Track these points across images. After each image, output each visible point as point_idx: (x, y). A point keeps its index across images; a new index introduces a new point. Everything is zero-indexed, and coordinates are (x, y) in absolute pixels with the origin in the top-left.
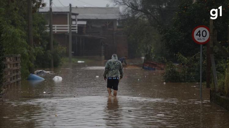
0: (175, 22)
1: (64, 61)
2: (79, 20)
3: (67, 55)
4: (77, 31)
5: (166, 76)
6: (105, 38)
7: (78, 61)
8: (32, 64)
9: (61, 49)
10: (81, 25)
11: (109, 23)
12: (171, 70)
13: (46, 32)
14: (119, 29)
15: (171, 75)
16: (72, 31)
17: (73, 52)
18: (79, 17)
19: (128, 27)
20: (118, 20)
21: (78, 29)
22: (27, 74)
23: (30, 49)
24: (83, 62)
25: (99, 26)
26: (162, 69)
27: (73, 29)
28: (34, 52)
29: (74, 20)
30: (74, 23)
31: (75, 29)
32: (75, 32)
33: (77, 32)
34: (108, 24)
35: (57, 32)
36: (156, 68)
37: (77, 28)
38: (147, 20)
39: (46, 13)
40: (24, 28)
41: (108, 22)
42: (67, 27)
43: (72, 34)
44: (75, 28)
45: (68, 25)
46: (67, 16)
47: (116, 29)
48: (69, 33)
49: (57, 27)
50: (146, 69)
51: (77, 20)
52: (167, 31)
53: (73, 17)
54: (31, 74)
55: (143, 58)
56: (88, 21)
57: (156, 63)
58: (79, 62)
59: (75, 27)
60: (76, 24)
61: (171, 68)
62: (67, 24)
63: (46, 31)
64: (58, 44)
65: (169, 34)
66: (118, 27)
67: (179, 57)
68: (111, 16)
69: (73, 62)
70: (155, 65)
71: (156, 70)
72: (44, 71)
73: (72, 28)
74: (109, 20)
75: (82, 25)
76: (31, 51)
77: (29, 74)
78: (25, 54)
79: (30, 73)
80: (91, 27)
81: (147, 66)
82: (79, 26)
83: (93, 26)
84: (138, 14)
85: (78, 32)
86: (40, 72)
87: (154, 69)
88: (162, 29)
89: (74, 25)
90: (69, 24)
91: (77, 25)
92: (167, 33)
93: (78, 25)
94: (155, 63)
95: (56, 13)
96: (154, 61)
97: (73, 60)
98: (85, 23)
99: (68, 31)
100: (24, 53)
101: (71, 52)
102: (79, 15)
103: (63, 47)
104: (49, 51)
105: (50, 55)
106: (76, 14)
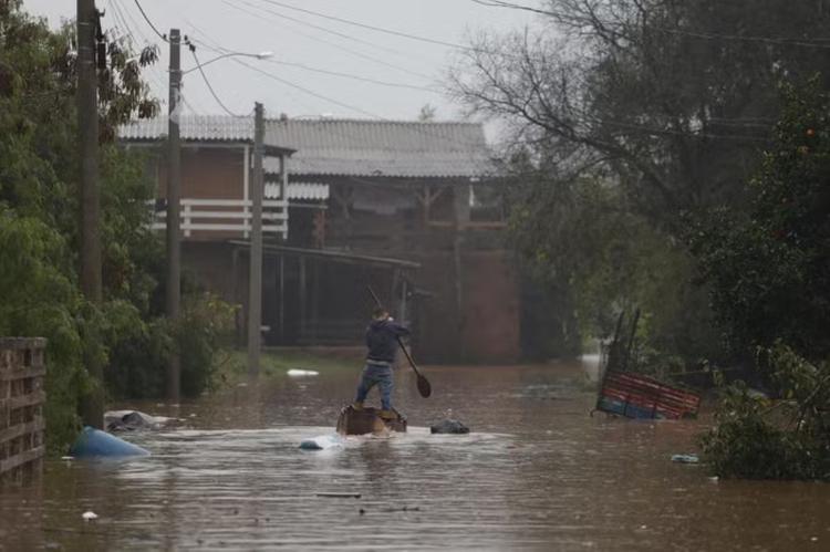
0: (760, 197)
1: (228, 368)
2: (295, 179)
3: (239, 339)
4: (284, 228)
5: (718, 450)
6: (418, 265)
7: (287, 369)
8: (94, 384)
9: (215, 311)
10: (302, 200)
11: (432, 193)
12: (743, 420)
13: (149, 233)
14: (478, 225)
15: (740, 445)
16: (265, 228)
17: (266, 328)
18: (294, 166)
19: (526, 214)
20: (473, 180)
21: (289, 221)
22: (70, 426)
23: (86, 313)
24: (314, 373)
25: (388, 209)
26: (688, 415)
27: (267, 222)
28: (107, 326)
29: (273, 178)
30: (271, 190)
31: (279, 222)
32: (280, 234)
33: (285, 237)
34: (427, 202)
35: (193, 232)
36: (659, 409)
37: (284, 216)
38: (617, 183)
39: (151, 145)
40: (56, 217)
41: (427, 193)
42: (240, 209)
43: (264, 242)
44: (275, 216)
45: (246, 202)
46: (242, 159)
47: (463, 221)
48: (249, 240)
49: (194, 208)
50: (612, 413)
51: (285, 177)
52: (724, 238)
53: (271, 165)
54: (88, 428)
55: (594, 359)
56: (338, 183)
57: (661, 385)
58: (293, 372)
59: (278, 210)
60: (280, 198)
61: (741, 411)
62: (242, 198)
63: (147, 227)
64: (202, 289)
65: (730, 252)
66: (475, 215)
67: (780, 359)
68: (439, 164)
69: (268, 373)
70: (655, 396)
71: (662, 421)
72: (142, 414)
73: (265, 216)
74: (431, 183)
75: (308, 201)
76: (91, 322)
77: (79, 429)
78: (63, 336)
79: (85, 425)
80: (351, 209)
81: (617, 399)
82: (294, 205)
83: (357, 205)
84: (577, 153)
85: (290, 233)
86: (126, 418)
87: (653, 415)
88: (700, 228)
89: (272, 199)
90: (250, 198)
91: (284, 204)
92: (722, 251)
93: (290, 200)
94: (657, 387)
95: (196, 145)
96: (652, 377)
97: (267, 362)
98: (321, 192)
99: (246, 227)
100: (63, 329)
101: (257, 328)
102: (293, 155)
103: (224, 305)
104: (161, 320)
105: (169, 339)
106: (281, 153)
